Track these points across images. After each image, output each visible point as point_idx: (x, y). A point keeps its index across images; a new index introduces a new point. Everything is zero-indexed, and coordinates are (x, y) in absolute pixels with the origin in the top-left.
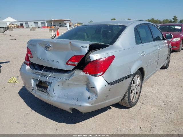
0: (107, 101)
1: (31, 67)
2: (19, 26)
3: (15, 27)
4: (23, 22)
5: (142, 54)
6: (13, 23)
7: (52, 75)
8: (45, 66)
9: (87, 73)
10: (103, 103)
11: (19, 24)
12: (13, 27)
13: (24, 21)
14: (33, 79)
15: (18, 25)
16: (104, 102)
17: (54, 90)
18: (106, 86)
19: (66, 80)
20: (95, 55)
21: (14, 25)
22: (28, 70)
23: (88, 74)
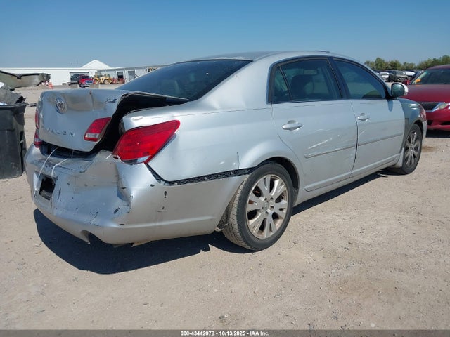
0: (163, 223)
1: (44, 150)
2: (114, 80)
3: (106, 82)
4: (123, 69)
5: (284, 127)
6: (103, 73)
7: (63, 165)
8: (57, 146)
9: (118, 157)
10: (152, 225)
11: (114, 75)
12: (102, 81)
13: (127, 69)
14: (37, 173)
15: (112, 77)
16: (158, 224)
17: (60, 193)
18: (152, 185)
19: (81, 172)
20: (135, 118)
21: (104, 78)
22: (36, 155)
23: (120, 160)
